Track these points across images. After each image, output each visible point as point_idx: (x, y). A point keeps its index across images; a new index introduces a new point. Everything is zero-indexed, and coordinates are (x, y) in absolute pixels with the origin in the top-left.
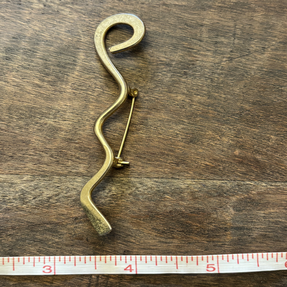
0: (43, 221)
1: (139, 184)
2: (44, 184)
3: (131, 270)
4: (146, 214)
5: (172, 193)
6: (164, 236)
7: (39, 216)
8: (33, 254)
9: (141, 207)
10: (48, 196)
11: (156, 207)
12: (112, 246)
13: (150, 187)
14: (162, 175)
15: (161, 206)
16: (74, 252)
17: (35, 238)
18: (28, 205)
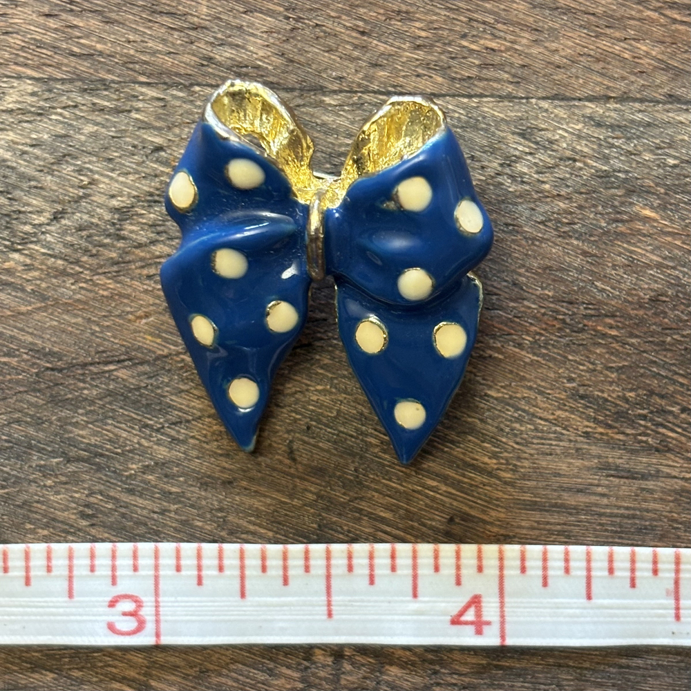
0: (98, 345)
1: (519, 134)
2: (94, 135)
3: (479, 626)
4: (544, 314)
5: (668, 188)
6: (621, 437)
7: (79, 320)
8: (64, 531)
9: (522, 271)
10: (115, 203)
11: (592, 273)
12: (397, 491)
13: (568, 153)
14: (623, 78)
15: (614, 267)
16: (236, 520)
17: (69, 439)
18: (31, 256)
